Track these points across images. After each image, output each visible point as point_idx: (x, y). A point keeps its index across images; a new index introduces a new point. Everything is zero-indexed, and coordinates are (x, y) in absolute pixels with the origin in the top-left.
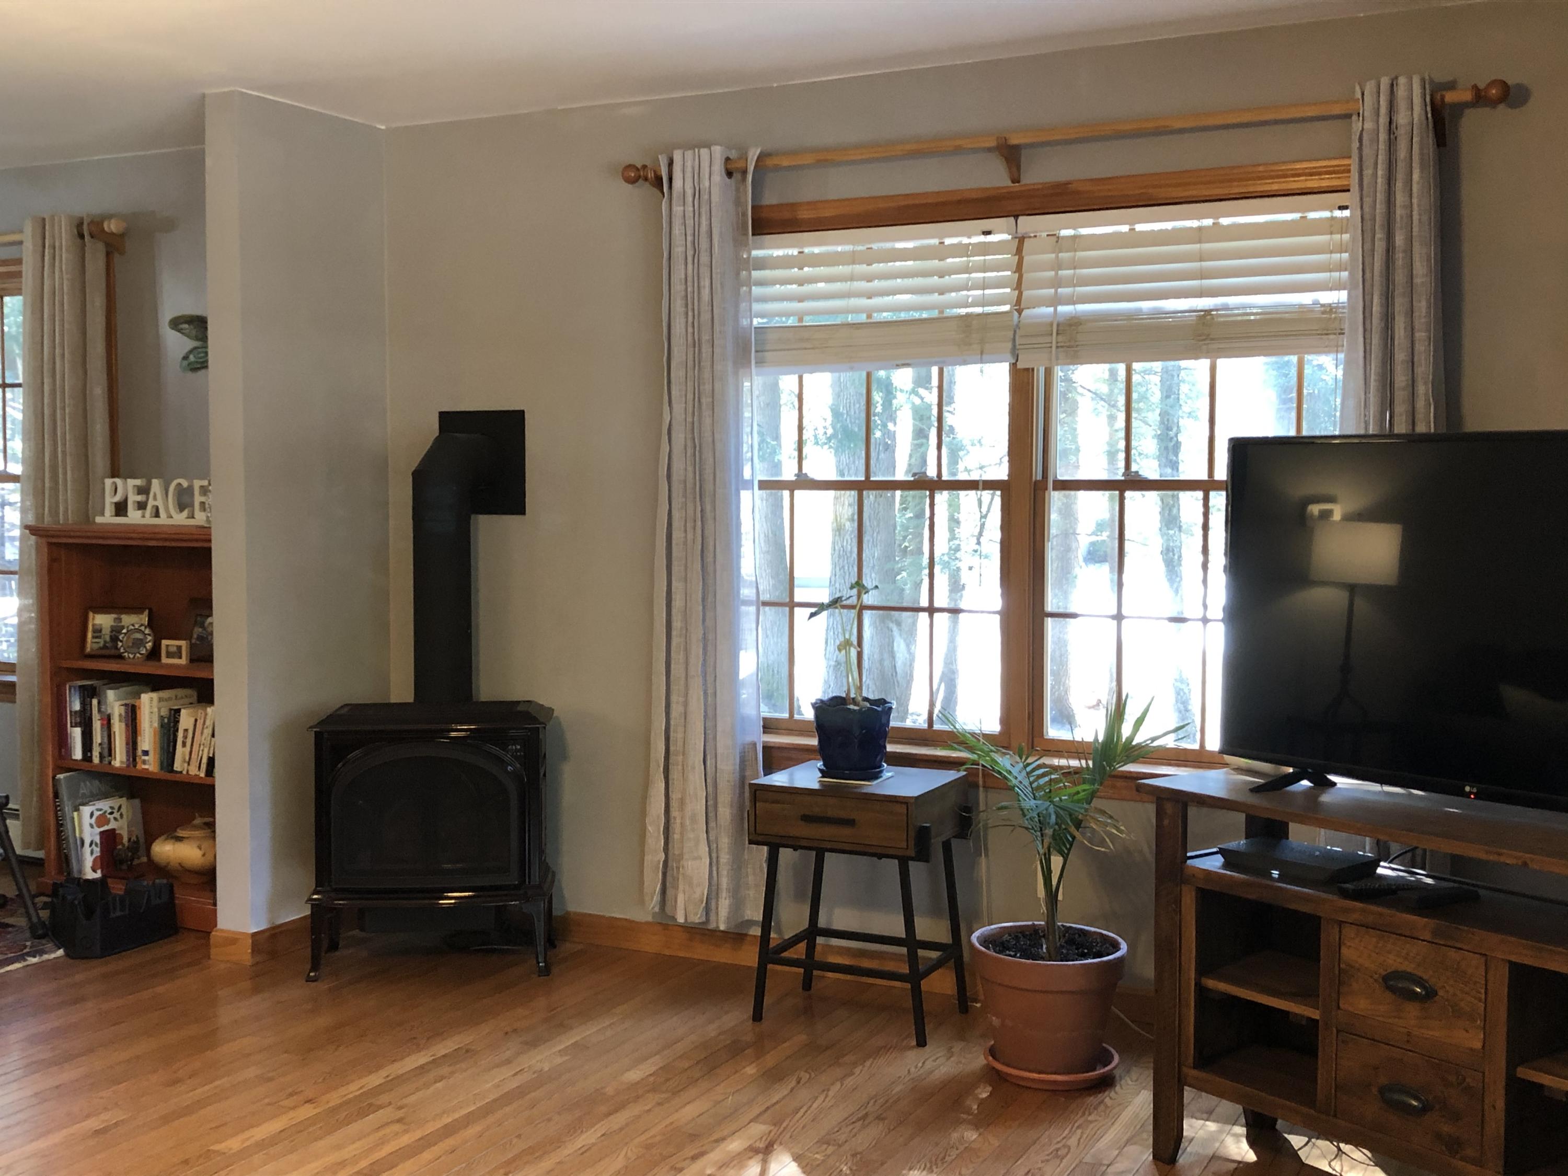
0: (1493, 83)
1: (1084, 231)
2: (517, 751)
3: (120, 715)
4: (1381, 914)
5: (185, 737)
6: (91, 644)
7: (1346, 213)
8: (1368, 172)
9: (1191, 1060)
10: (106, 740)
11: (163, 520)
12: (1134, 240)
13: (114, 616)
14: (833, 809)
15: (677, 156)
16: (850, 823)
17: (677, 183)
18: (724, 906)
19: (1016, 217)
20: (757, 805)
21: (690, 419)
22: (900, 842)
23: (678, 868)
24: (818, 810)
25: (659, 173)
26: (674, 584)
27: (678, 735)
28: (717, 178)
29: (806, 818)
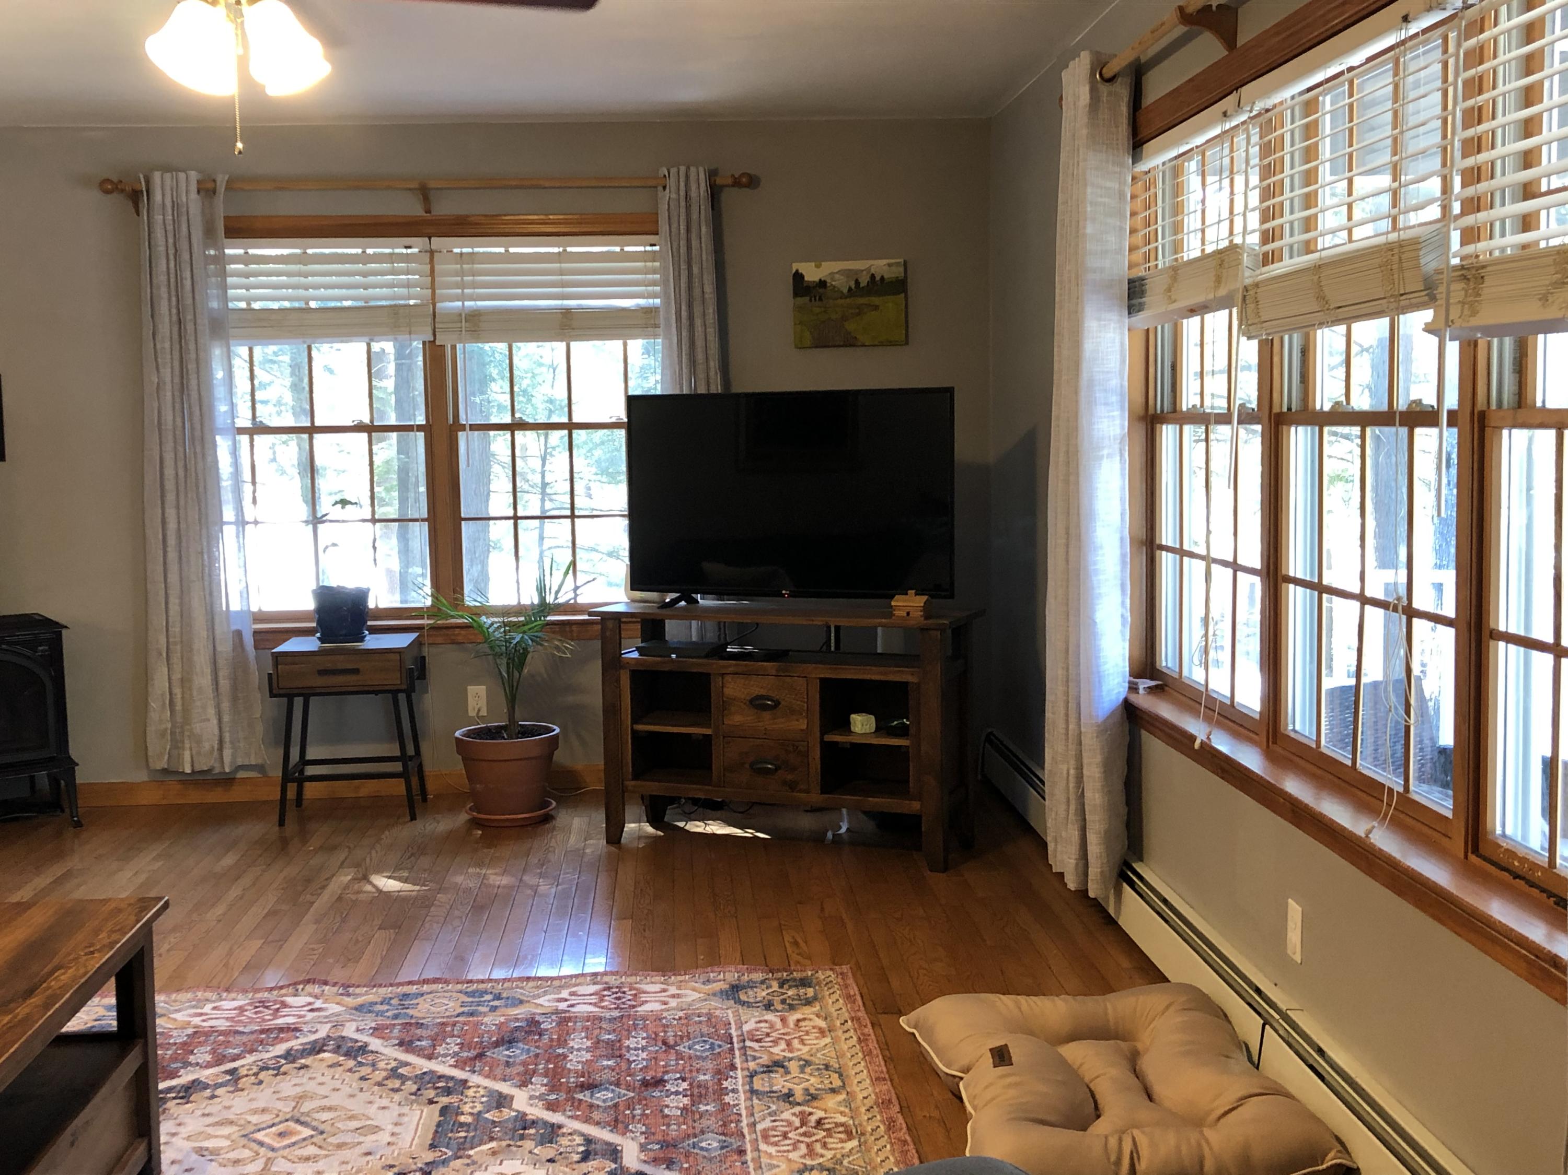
0: (743, 174)
1: (476, 250)
2: (46, 651)
4: (746, 665)
7: (657, 248)
8: (674, 226)
9: (629, 776)
12: (508, 258)
14: (341, 662)
15: (157, 176)
16: (356, 671)
17: (158, 197)
18: (227, 753)
19: (430, 238)
20: (279, 667)
21: (177, 380)
22: (394, 679)
23: (182, 733)
24: (329, 666)
25: (137, 187)
26: (167, 511)
27: (176, 630)
28: (194, 195)
29: (322, 672)
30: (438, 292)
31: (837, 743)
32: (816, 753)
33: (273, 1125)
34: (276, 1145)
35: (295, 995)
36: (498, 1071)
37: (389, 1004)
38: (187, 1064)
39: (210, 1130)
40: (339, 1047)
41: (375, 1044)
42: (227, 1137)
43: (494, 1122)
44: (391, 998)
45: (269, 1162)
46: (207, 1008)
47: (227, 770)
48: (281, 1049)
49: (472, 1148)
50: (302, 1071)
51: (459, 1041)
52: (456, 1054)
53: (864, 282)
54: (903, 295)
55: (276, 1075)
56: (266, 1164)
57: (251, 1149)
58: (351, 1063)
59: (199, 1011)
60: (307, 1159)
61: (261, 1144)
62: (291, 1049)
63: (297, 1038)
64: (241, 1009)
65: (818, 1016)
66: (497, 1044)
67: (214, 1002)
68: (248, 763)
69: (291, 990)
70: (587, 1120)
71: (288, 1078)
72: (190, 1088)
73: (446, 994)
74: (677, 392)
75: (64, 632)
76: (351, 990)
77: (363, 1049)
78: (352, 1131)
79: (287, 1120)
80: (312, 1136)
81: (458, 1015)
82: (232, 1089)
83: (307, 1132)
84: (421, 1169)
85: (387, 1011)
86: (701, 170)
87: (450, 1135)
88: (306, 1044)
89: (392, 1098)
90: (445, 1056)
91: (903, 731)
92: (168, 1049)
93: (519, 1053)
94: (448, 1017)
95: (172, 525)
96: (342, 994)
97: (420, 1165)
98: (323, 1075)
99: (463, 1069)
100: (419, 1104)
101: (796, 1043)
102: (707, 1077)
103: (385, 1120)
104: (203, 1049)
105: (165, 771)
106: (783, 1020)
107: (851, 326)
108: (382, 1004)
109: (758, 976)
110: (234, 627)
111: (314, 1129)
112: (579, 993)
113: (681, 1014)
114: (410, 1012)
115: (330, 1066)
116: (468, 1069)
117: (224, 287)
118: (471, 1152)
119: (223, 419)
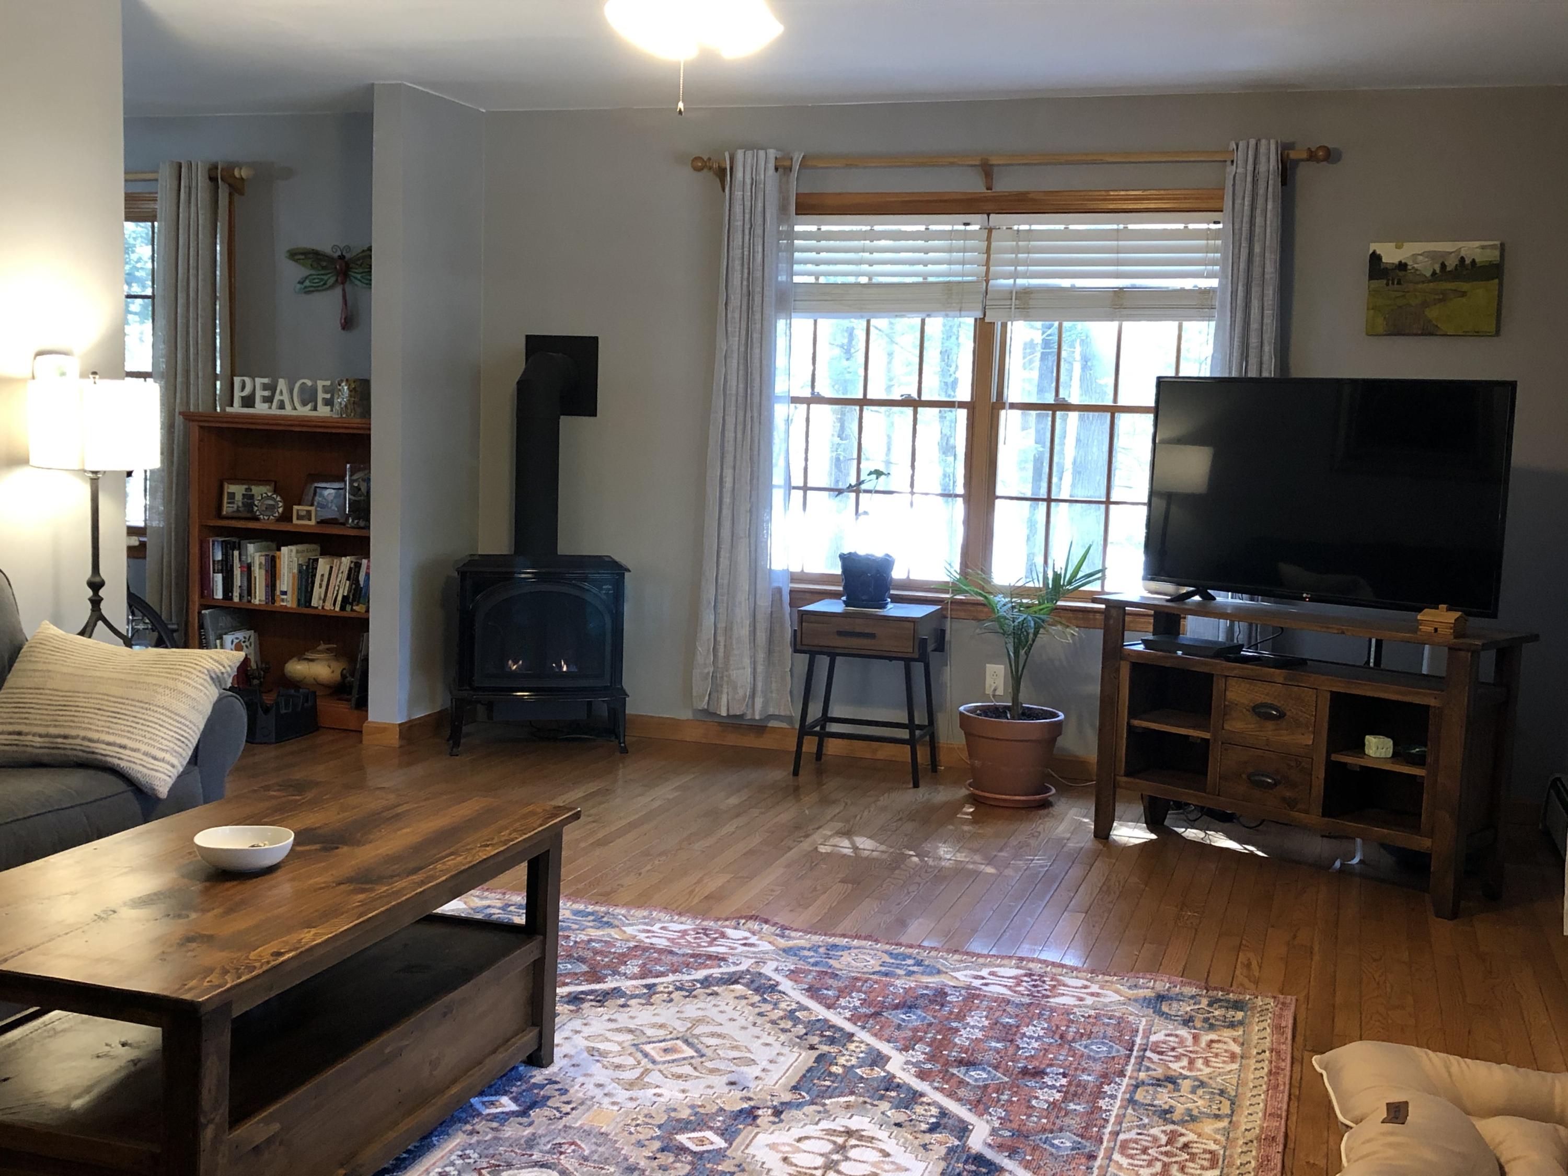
0: (1320, 147)
1: (1034, 227)
2: (609, 590)
3: (260, 564)
4: (1252, 670)
5: (322, 580)
6: (227, 509)
7: (1220, 226)
8: (1238, 201)
9: (1122, 772)
10: (245, 584)
11: (288, 411)
12: (1067, 235)
13: (245, 487)
14: (861, 626)
15: (740, 154)
17: (739, 175)
18: (759, 702)
19: (988, 215)
20: (805, 624)
21: (742, 349)
22: (908, 648)
23: (722, 678)
24: (850, 628)
25: (723, 166)
26: (725, 471)
27: (724, 581)
28: (771, 172)
29: (840, 633)
30: (992, 269)
31: (1345, 764)
32: (1320, 773)
33: (664, 1040)
34: (658, 1058)
35: (736, 928)
36: (887, 1033)
37: (816, 951)
38: (615, 972)
39: (609, 1035)
40: (752, 982)
41: (786, 985)
42: (620, 1044)
43: (862, 1078)
44: (819, 946)
45: (647, 1071)
46: (656, 927)
47: (757, 717)
48: (701, 974)
49: (830, 1097)
50: (711, 998)
51: (863, 996)
52: (855, 1008)
53: (1451, 263)
54: (1496, 281)
55: (686, 997)
56: (642, 1074)
57: (635, 1059)
58: (757, 998)
59: (649, 928)
60: (679, 1077)
61: (646, 1055)
62: (711, 976)
63: (721, 967)
64: (684, 933)
65: (1234, 1040)
66: (896, 1007)
67: (664, 922)
68: (777, 713)
69: (734, 923)
70: (951, 1095)
71: (696, 1001)
72: (608, 994)
73: (872, 952)
74: (1227, 375)
75: (627, 574)
76: (787, 932)
77: (773, 988)
78: (729, 1060)
79: (678, 1038)
80: (692, 1057)
81: (874, 973)
82: (644, 1002)
83: (690, 1052)
84: (775, 1107)
85: (812, 957)
86: (1273, 142)
87: (815, 1081)
88: (725, 974)
89: (779, 1037)
90: (844, 1008)
91: (1421, 758)
92: (606, 957)
93: (913, 1019)
94: (863, 973)
95: (728, 484)
96: (777, 935)
97: (775, 1103)
98: (727, 1004)
99: (855, 1024)
100: (800, 1047)
101: (1199, 1063)
102: (1090, 1078)
103: (762, 1055)
104: (635, 962)
105: (706, 712)
106: (1196, 1038)
107: (1432, 313)
108: (809, 950)
109: (1191, 991)
110: (775, 585)
111: (697, 1051)
112: (999, 974)
113: (1092, 1013)
114: (831, 962)
115: (737, 998)
116: (859, 1024)
117: (791, 262)
118: (827, 1102)
119: (781, 386)
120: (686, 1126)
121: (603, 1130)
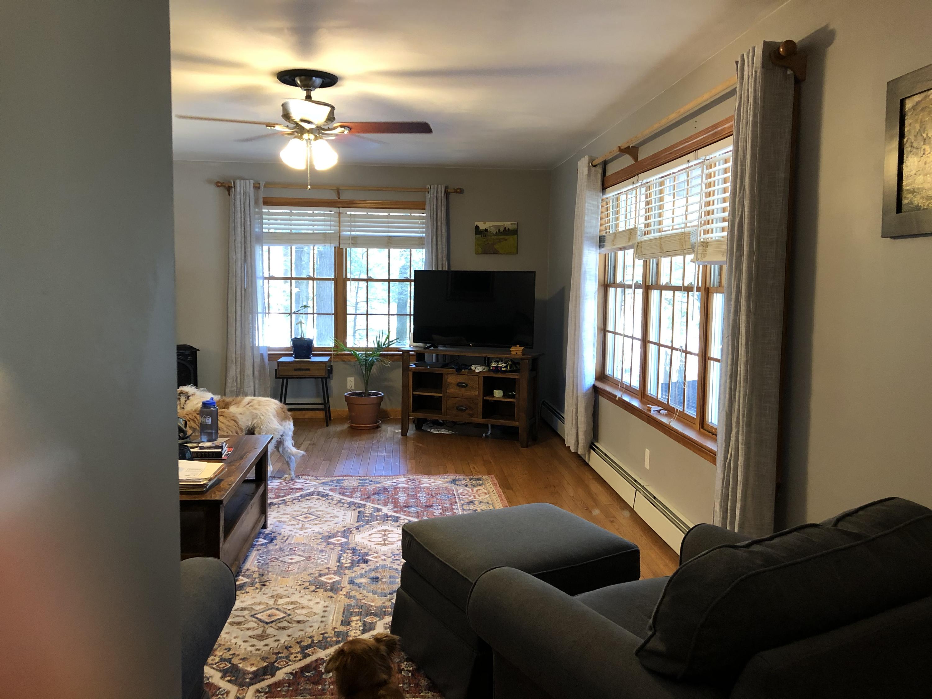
0: (458, 188)
1: (356, 213)
2: (191, 359)
7: (425, 215)
8: (432, 207)
9: (411, 411)
12: (368, 216)
14: (303, 366)
15: (238, 182)
16: (308, 370)
17: (238, 190)
19: (339, 208)
20: (280, 367)
22: (322, 373)
23: (240, 391)
24: (298, 367)
25: (231, 185)
26: (238, 307)
27: (239, 352)
28: (252, 189)
29: (296, 370)
30: (341, 228)
31: (488, 400)
32: (481, 404)
33: (302, 515)
34: (304, 520)
35: (299, 479)
36: (375, 502)
39: (281, 516)
40: (319, 494)
41: (331, 493)
42: (287, 518)
43: (377, 516)
44: (333, 481)
45: (303, 525)
48: (298, 494)
49: (371, 522)
50: (308, 501)
51: (360, 493)
52: (360, 497)
53: (502, 229)
54: (516, 236)
55: (299, 502)
57: (296, 522)
58: (324, 499)
60: (316, 524)
61: (299, 520)
62: (302, 494)
63: (303, 491)
64: (281, 483)
65: (484, 489)
66: (374, 494)
70: (409, 516)
71: (303, 502)
72: (270, 504)
73: (352, 480)
74: (431, 269)
75: (198, 352)
76: (319, 478)
77: (327, 495)
78: (329, 517)
79: (306, 514)
80: (316, 518)
81: (358, 486)
82: (285, 505)
83: (314, 517)
84: (355, 528)
85: (333, 484)
86: (443, 186)
87: (363, 519)
88: (307, 493)
90: (356, 497)
91: (513, 397)
93: (382, 497)
94: (355, 486)
95: (239, 313)
96: (316, 479)
98: (315, 502)
99: (363, 501)
100: (350, 510)
101: (477, 496)
102: (447, 505)
103: (340, 514)
104: (271, 494)
106: (472, 490)
107: (496, 246)
108: (330, 482)
109: (462, 477)
110: (261, 352)
111: (316, 516)
112: (400, 481)
113: (436, 487)
114: (342, 485)
115: (317, 499)
116: (365, 501)
117: (262, 224)
118: (371, 524)
119: (259, 274)
120: (330, 537)
121: (303, 542)
